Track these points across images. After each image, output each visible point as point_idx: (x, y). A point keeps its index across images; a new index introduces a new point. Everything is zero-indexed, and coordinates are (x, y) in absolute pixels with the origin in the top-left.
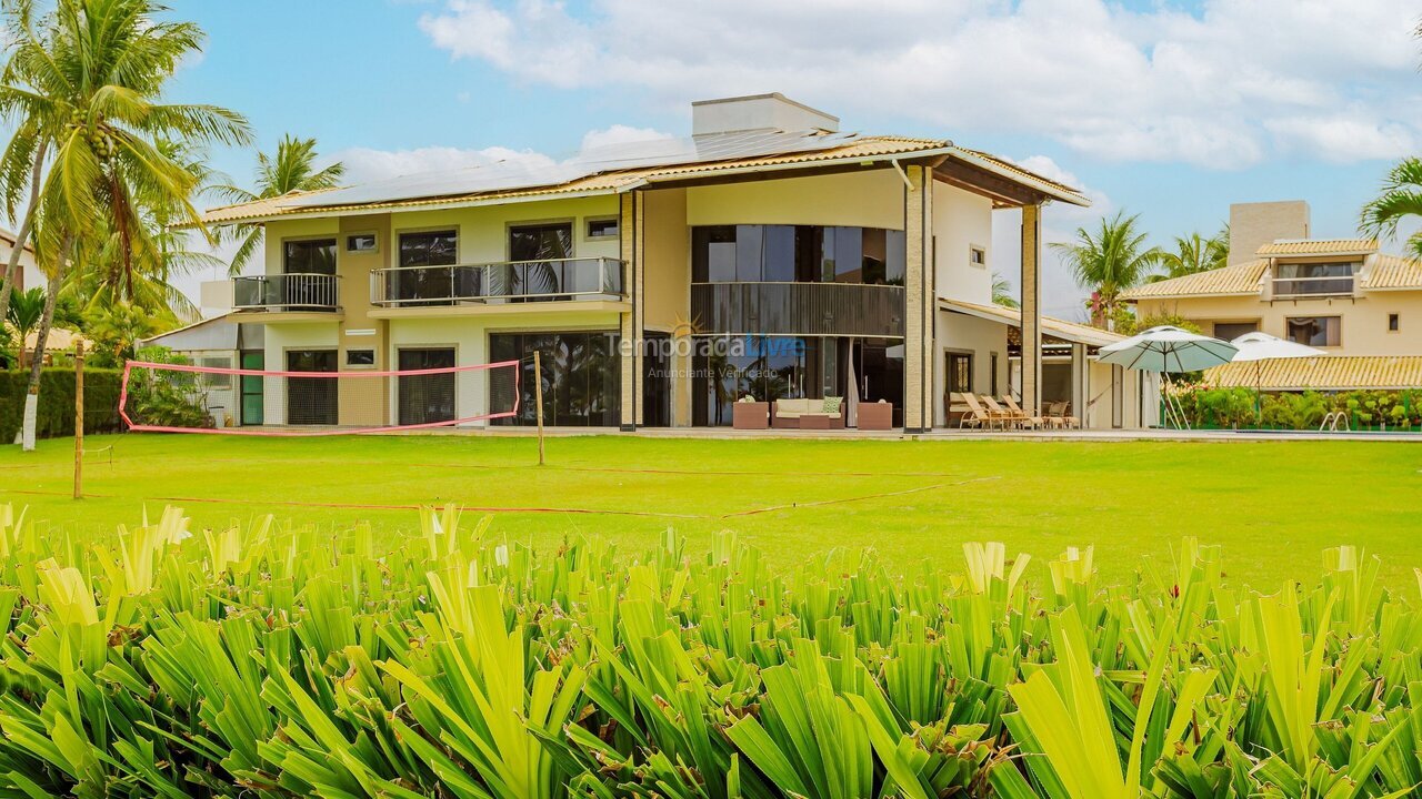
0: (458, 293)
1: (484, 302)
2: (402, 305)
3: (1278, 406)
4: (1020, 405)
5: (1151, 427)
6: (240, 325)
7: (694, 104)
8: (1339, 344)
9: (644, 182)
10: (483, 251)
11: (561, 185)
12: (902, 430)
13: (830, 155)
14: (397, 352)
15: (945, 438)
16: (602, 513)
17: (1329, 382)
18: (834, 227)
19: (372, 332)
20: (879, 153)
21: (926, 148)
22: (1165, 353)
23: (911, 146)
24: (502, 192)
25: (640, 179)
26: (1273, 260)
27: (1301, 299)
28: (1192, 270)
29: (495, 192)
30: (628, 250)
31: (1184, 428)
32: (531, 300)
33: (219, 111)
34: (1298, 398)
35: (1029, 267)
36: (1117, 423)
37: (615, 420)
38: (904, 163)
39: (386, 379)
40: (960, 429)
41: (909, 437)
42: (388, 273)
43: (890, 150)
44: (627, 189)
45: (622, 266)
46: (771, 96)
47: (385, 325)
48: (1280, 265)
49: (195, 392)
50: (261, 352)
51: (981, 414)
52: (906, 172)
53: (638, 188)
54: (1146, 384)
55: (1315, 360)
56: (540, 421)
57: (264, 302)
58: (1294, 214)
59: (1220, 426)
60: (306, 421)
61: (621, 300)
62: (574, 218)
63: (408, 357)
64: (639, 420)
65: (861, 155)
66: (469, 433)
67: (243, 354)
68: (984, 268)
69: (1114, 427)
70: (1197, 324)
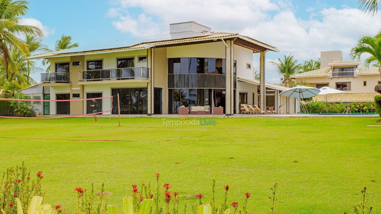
0: (102, 77)
1: (110, 80)
2: (87, 81)
3: (333, 107)
4: (259, 107)
5: (298, 113)
6: (43, 87)
7: (170, 25)
8: (350, 90)
9: (153, 46)
10: (110, 65)
11: (130, 47)
12: (225, 115)
13: (205, 38)
14: (86, 94)
15: (236, 117)
16: (123, 141)
17: (347, 100)
18: (208, 58)
19: (79, 88)
20: (218, 37)
21: (231, 35)
22: (300, 93)
23: (227, 35)
24: (114, 49)
25: (153, 45)
26: (332, 67)
27: (340, 77)
28: (311, 70)
29: (112, 49)
30: (150, 65)
31: (307, 113)
32: (122, 79)
33: (34, 27)
34: (338, 104)
35: (262, 69)
36: (288, 112)
37: (146, 112)
38: (225, 40)
39: (83, 101)
40: (242, 114)
41: (226, 117)
42: (84, 72)
43: (221, 36)
44: (149, 47)
45: (148, 69)
46: (191, 22)
47: (83, 86)
48: (334, 68)
49: (30, 106)
50: (49, 94)
51: (247, 110)
52: (226, 42)
53: (152, 47)
54: (297, 101)
55: (344, 94)
56: (119, 113)
57: (50, 80)
58: (338, 54)
59: (316, 113)
60: (62, 113)
61: (148, 79)
62: (135, 56)
63: (89, 95)
64: (153, 112)
65: (213, 38)
66: (105, 117)
67: (44, 95)
68: (251, 69)
69: (287, 113)
70: (311, 84)
